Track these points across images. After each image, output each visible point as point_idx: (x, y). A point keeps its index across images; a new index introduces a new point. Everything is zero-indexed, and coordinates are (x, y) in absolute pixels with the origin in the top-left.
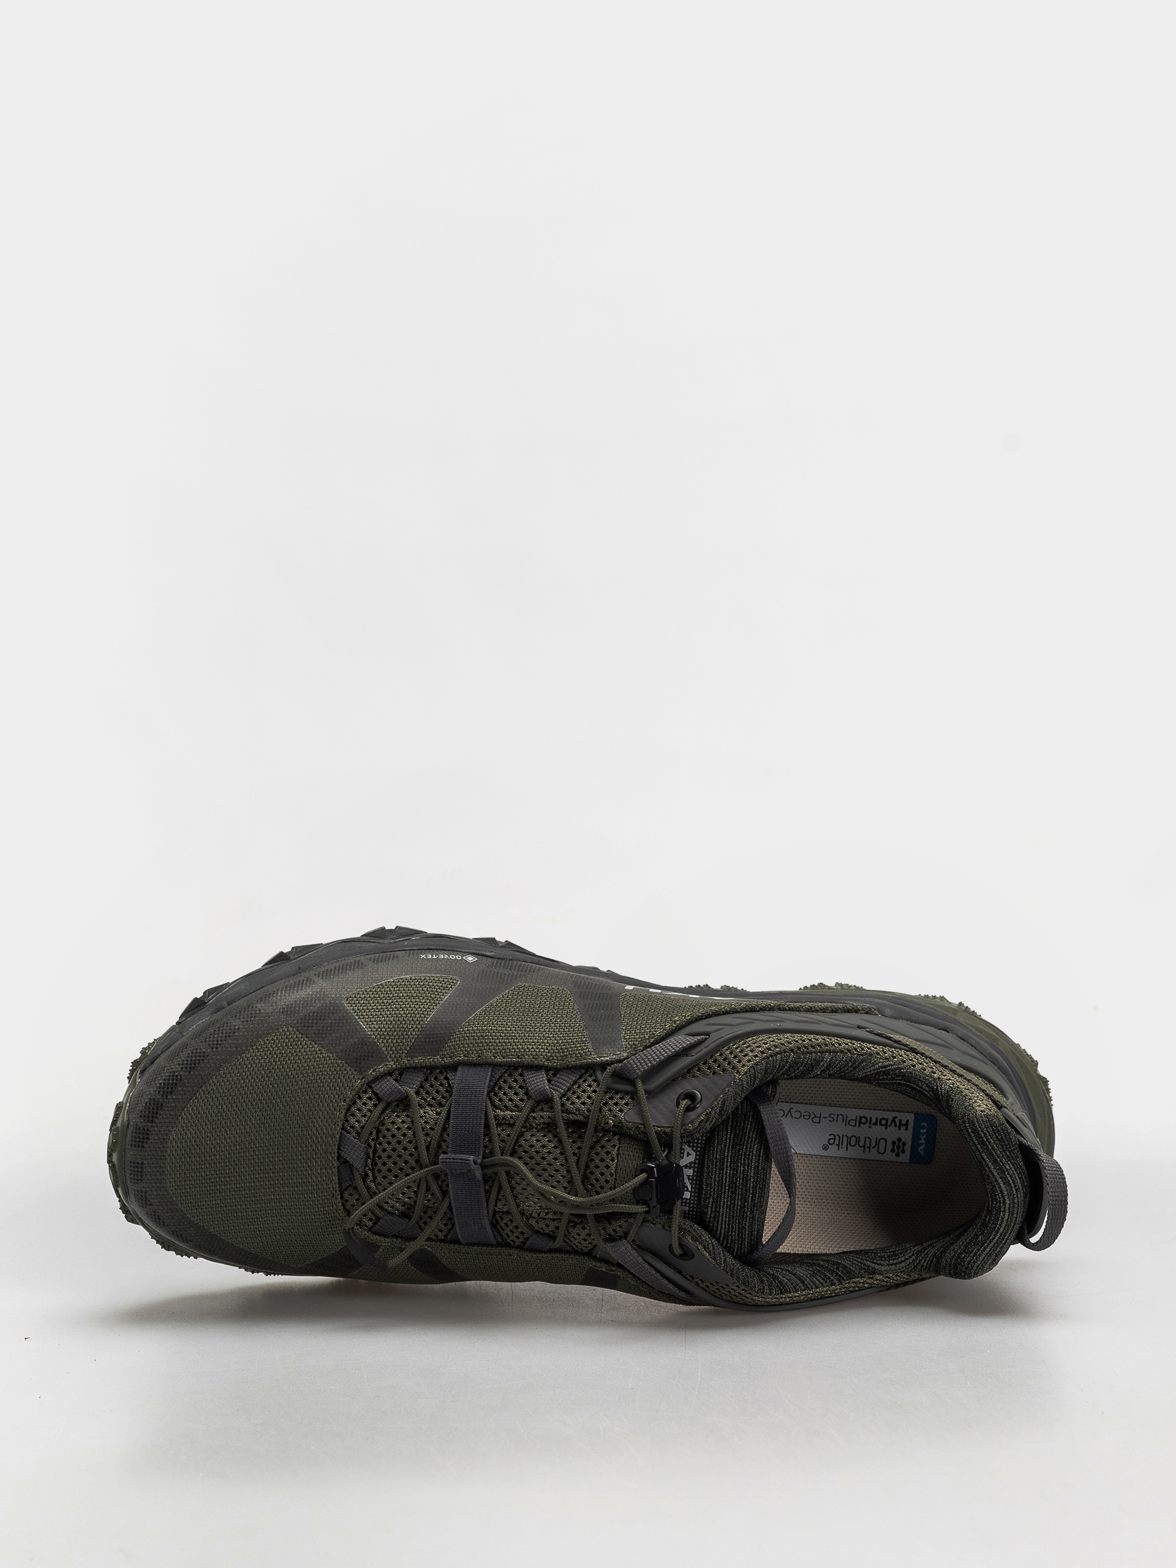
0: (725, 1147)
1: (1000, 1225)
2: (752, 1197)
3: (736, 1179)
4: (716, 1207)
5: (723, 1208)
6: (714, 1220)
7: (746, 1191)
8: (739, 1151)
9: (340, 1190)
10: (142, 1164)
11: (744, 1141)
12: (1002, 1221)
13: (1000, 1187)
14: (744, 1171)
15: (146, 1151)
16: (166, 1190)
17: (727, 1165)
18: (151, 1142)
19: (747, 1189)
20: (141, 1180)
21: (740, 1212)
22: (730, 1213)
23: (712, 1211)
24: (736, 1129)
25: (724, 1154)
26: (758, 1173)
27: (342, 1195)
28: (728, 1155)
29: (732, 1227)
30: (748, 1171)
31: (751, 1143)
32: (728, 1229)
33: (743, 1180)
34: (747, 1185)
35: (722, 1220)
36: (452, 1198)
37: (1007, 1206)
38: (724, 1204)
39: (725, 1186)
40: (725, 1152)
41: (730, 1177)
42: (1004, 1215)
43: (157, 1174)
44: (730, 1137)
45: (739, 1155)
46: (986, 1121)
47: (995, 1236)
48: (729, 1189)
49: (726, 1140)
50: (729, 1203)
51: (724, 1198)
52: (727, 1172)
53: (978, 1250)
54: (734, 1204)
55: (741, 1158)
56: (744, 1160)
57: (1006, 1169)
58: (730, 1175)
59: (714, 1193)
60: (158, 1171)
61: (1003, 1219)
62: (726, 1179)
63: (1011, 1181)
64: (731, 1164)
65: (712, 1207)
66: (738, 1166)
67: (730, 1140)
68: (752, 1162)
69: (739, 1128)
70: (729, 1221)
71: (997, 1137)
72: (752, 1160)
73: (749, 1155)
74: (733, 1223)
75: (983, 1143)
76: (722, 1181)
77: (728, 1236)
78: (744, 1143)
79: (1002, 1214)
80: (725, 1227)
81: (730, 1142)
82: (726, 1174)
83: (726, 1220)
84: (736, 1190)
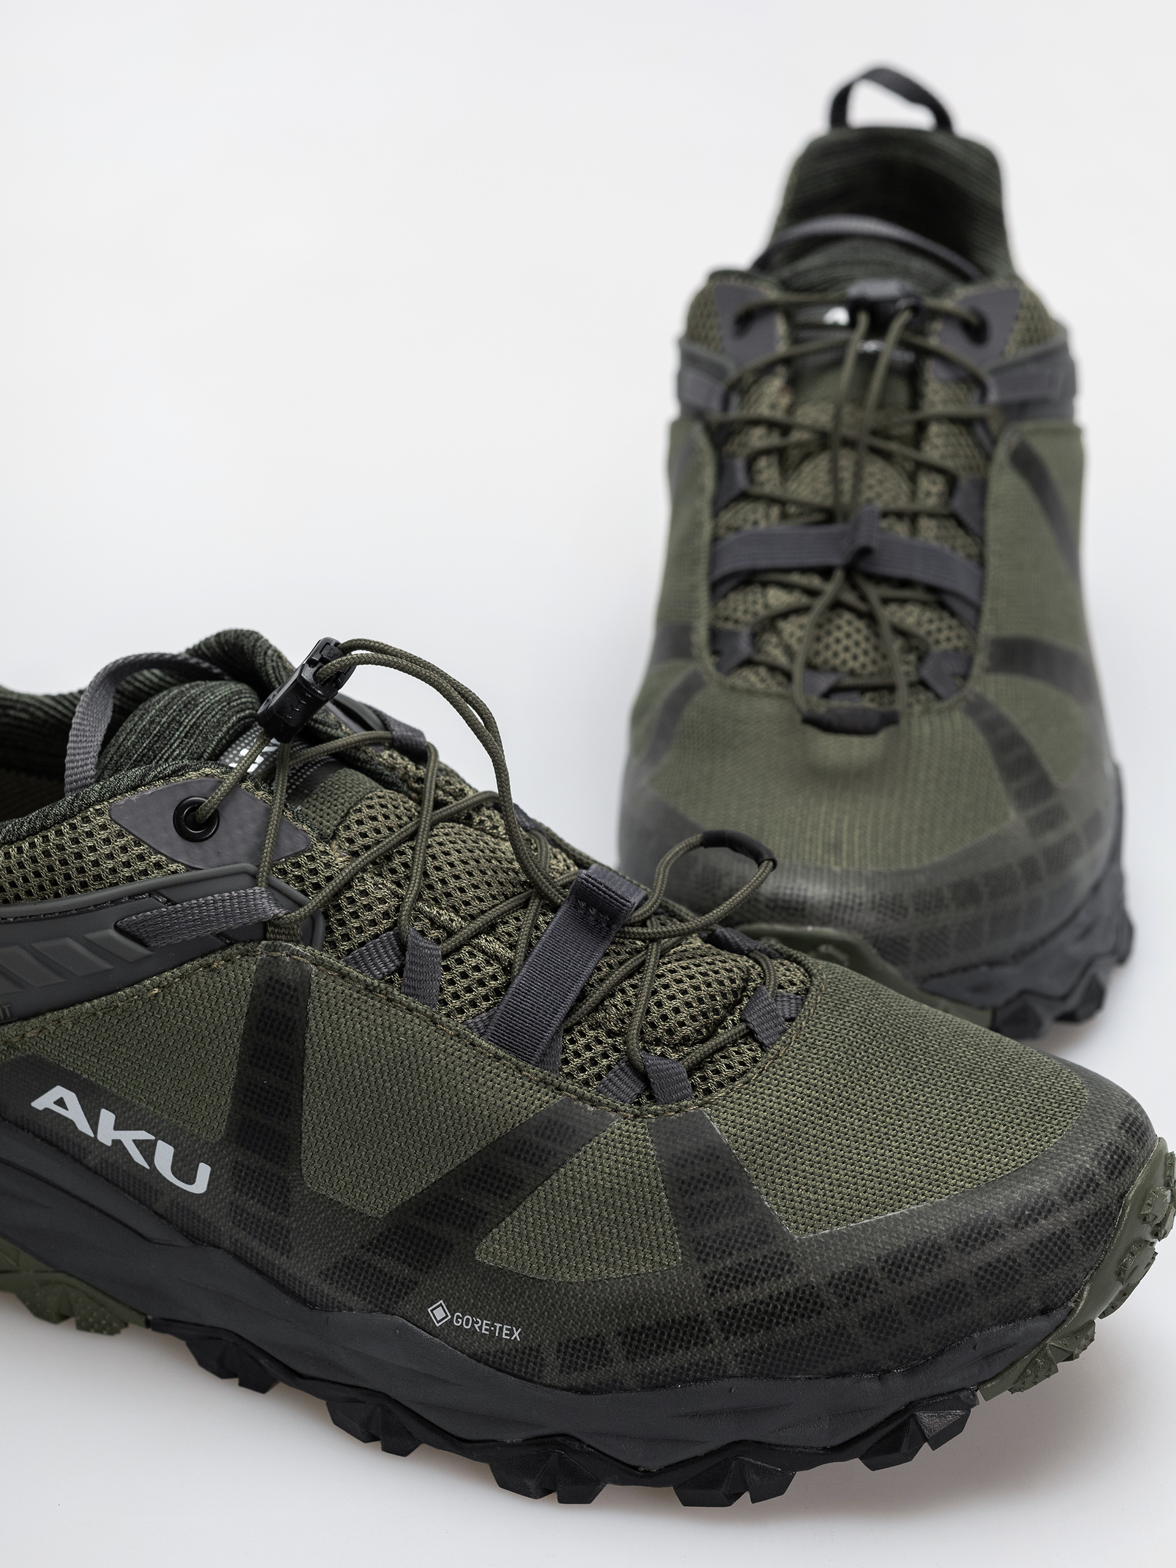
3: (180, 710)
4: (231, 697)
5: (220, 693)
14: (163, 717)
15: (1107, 1138)
16: (1093, 1094)
18: (1093, 1147)
27: (807, 990)
28: (175, 740)
31: (131, 749)
38: (217, 695)
39: (202, 708)
40: (178, 745)
45: (160, 737)
48: (199, 704)
50: (209, 694)
51: (212, 699)
55: (159, 732)
58: (188, 716)
59: (225, 706)
60: (1097, 1112)
62: (196, 714)
64: (177, 729)
66: (170, 724)
84: (190, 701)
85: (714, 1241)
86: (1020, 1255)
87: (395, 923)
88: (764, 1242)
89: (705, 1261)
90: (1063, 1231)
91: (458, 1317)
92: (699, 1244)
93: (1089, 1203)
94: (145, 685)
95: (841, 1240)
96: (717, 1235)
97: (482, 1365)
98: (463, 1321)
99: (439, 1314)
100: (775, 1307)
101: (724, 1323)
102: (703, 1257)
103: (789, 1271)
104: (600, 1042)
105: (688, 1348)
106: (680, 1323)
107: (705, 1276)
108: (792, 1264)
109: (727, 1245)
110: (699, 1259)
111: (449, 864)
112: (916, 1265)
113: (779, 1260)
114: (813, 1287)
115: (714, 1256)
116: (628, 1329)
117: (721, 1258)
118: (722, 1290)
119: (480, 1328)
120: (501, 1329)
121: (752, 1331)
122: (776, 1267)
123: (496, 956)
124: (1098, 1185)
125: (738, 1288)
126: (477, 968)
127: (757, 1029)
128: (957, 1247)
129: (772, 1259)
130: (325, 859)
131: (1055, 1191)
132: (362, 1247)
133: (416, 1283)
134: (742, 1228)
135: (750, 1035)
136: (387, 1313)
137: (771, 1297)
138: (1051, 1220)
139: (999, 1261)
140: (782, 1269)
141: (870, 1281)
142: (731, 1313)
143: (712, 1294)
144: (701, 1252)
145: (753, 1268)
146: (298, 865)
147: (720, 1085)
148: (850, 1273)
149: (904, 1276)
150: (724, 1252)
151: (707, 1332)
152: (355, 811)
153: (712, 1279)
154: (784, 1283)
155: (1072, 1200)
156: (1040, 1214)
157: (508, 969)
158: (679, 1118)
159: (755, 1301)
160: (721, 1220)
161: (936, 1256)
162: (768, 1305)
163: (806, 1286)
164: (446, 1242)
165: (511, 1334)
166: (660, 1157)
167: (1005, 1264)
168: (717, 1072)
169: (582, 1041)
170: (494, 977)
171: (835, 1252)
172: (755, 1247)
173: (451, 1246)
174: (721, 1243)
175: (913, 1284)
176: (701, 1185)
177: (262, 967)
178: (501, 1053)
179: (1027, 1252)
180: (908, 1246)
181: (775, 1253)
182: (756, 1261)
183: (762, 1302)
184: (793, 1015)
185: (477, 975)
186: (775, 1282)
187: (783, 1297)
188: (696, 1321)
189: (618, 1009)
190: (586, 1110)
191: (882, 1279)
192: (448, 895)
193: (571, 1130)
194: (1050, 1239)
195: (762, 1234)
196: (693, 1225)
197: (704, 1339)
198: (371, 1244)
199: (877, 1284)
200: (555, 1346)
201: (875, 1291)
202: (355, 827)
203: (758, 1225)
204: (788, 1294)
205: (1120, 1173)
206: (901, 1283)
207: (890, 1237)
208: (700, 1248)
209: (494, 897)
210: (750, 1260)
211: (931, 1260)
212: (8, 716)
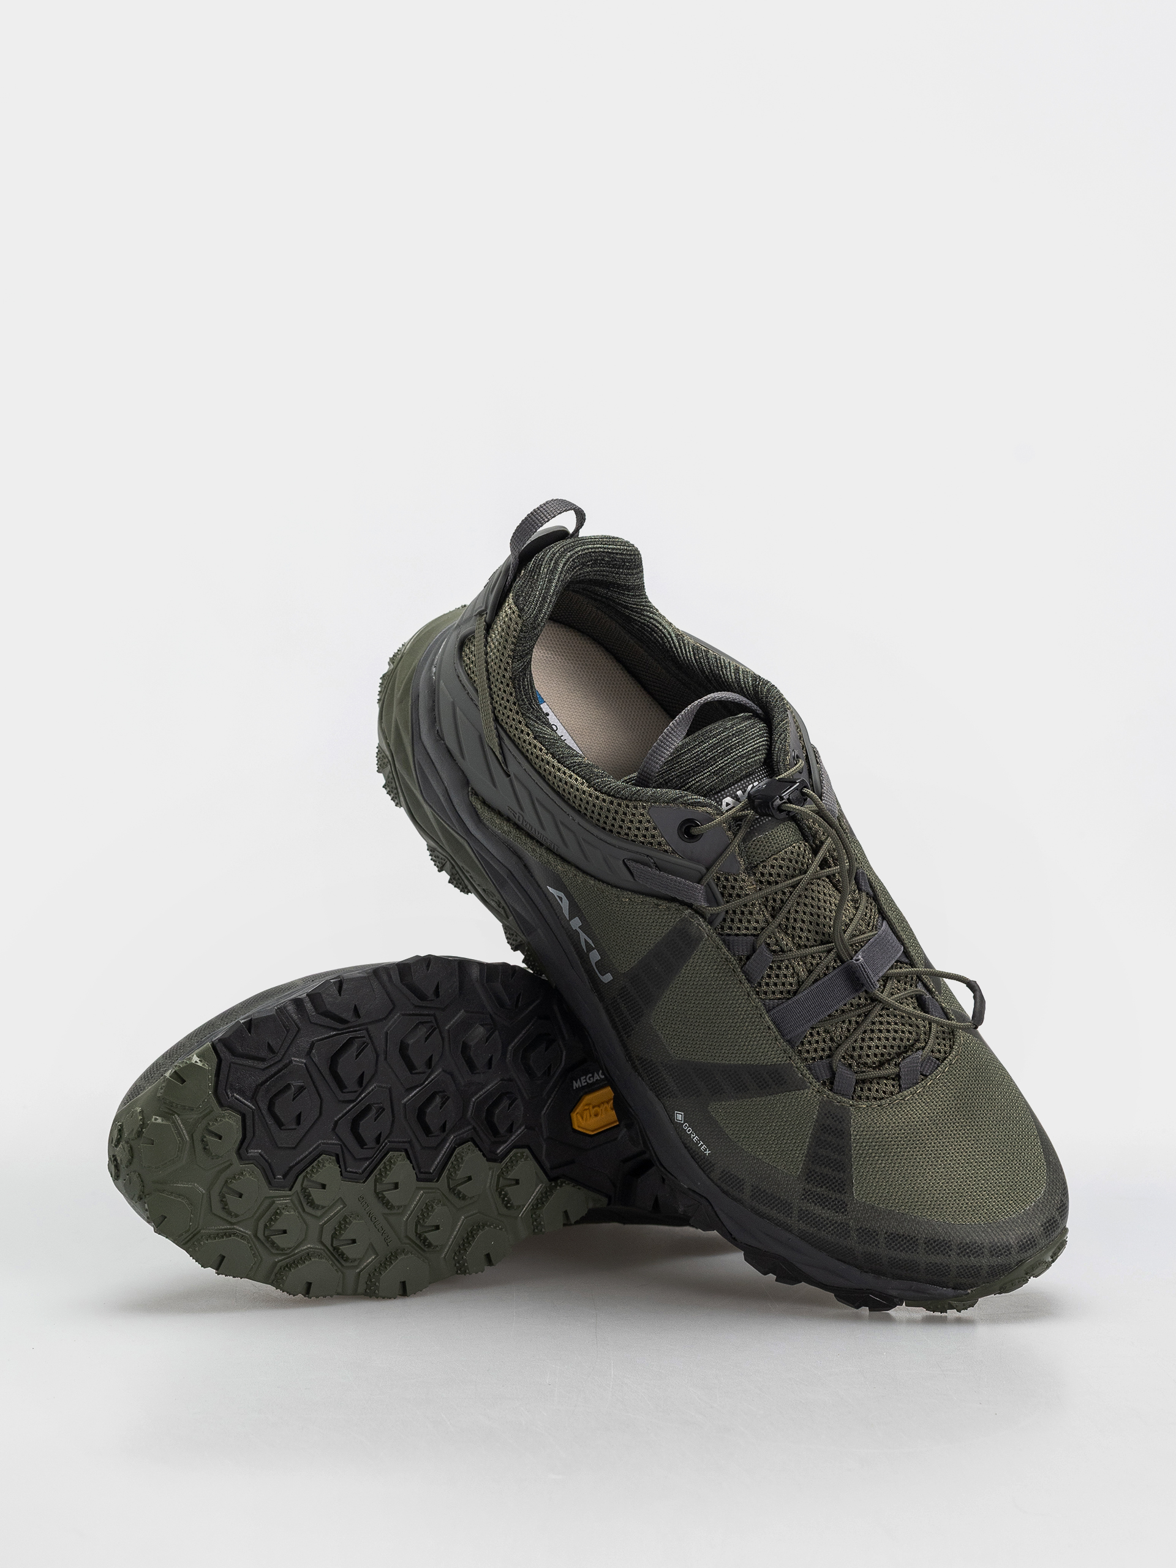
0: (704, 779)
1: (588, 549)
2: (722, 733)
3: (720, 753)
4: (751, 754)
5: (747, 749)
6: (759, 750)
7: (722, 740)
8: (698, 766)
9: (943, 1062)
10: (1042, 1226)
11: (688, 768)
12: (584, 549)
13: (563, 567)
14: (710, 752)
15: (1031, 1230)
16: (1045, 1195)
17: (716, 767)
18: (1023, 1230)
19: (721, 741)
20: (1053, 1218)
21: (739, 735)
22: (746, 742)
23: (756, 756)
24: (684, 781)
25: (709, 775)
26: (702, 741)
27: (945, 1059)
28: (708, 772)
29: (753, 734)
30: (707, 749)
31: (684, 763)
32: (756, 737)
33: (717, 748)
34: (718, 743)
35: (755, 744)
36: (885, 971)
37: (572, 553)
38: (744, 750)
39: (732, 757)
40: (707, 776)
41: (723, 759)
42: (579, 551)
43: (1040, 1209)
44: (693, 780)
45: (701, 764)
46: (527, 607)
47: (598, 548)
48: (732, 753)
49: (697, 782)
50: (741, 747)
51: (740, 752)
52: (721, 763)
53: (617, 554)
54: (738, 743)
55: (702, 761)
56: (702, 757)
57: (548, 570)
58: (721, 760)
59: (743, 762)
60: (1038, 1210)
61: (582, 550)
62: (727, 760)
63: (553, 562)
64: (713, 765)
65: (753, 757)
66: (710, 759)
67: (695, 779)
68: (698, 751)
69: (681, 779)
70: (751, 739)
71: (532, 591)
72: (697, 752)
73: (695, 757)
74: (750, 736)
75: (544, 598)
76: (730, 762)
77: (760, 734)
78: (689, 767)
79: (580, 553)
80: (757, 740)
81: (697, 778)
82: (723, 763)
83: (754, 742)
84: (728, 748)
85: (818, 1176)
86: (953, 1266)
87: (758, 935)
88: (840, 1192)
89: (808, 1182)
90: (980, 1266)
91: (686, 1125)
92: (811, 1172)
93: (1000, 1260)
94: (724, 677)
95: (875, 1213)
96: (821, 1174)
97: (686, 1150)
98: (687, 1127)
99: (679, 1117)
100: (827, 1224)
101: (801, 1215)
102: (809, 1180)
103: (843, 1213)
104: (824, 1042)
105: (779, 1213)
106: (781, 1201)
107: (804, 1189)
108: (846, 1210)
109: (823, 1182)
110: (806, 1179)
111: (803, 911)
112: (902, 1246)
113: (841, 1205)
114: (849, 1227)
115: (814, 1183)
116: (757, 1187)
117: (816, 1186)
118: (808, 1201)
119: (694, 1137)
120: (702, 1145)
121: (811, 1226)
122: (838, 1207)
123: (798, 975)
124: (1010, 1253)
125: (816, 1204)
126: (785, 976)
127: (903, 1077)
128: (925, 1249)
129: (839, 1202)
130: (742, 884)
131: (988, 1247)
132: (662, 1063)
133: (676, 1097)
134: (835, 1178)
135: (898, 1077)
136: (657, 1096)
137: (828, 1219)
138: (977, 1259)
139: (941, 1264)
140: (840, 1210)
141: (876, 1240)
142: (806, 1213)
143: (803, 1199)
144: (809, 1177)
145: (827, 1201)
146: (727, 879)
147: (868, 1098)
148: (869, 1231)
149: (893, 1247)
150: (819, 1184)
151: (791, 1213)
152: (774, 859)
153: (807, 1192)
154: (837, 1216)
155: (993, 1255)
156: (973, 1254)
157: (800, 983)
158: (837, 1105)
159: (820, 1215)
160: (828, 1168)
161: (913, 1247)
162: (824, 1221)
163: (847, 1224)
164: (699, 1091)
165: (705, 1150)
166: (817, 1121)
167: (943, 1267)
168: (870, 1090)
169: (816, 1038)
170: (791, 984)
171: (868, 1217)
172: (835, 1191)
173: (701, 1094)
174: (820, 1179)
175: (895, 1252)
176: (827, 1146)
177: (683, 921)
178: (773, 1026)
179: (958, 1267)
180: (903, 1235)
181: (842, 1200)
182: (831, 1198)
183: (822, 1218)
184: (928, 1074)
185: (784, 980)
186: (834, 1213)
187: (833, 1222)
188: (789, 1205)
189: (842, 1031)
190: (797, 1075)
191: (882, 1242)
192: (794, 928)
193: (784, 1081)
194: (971, 1267)
195: (841, 1187)
196: (813, 1162)
197: (788, 1215)
198: (666, 1065)
199: (879, 1243)
200: (722, 1169)
201: (876, 1245)
202: (768, 868)
203: (842, 1182)
204: (836, 1222)
205: (1026, 1251)
206: (890, 1249)
207: (898, 1225)
208: (810, 1175)
209: (815, 941)
210: (828, 1196)
211: (910, 1247)
212: (652, 635)
